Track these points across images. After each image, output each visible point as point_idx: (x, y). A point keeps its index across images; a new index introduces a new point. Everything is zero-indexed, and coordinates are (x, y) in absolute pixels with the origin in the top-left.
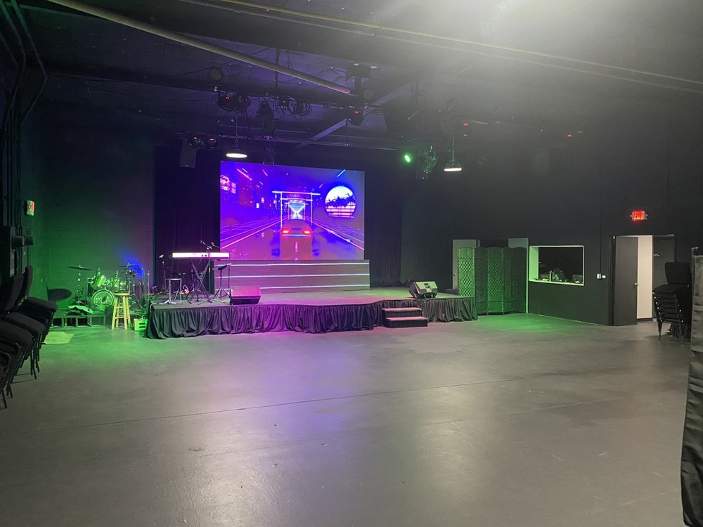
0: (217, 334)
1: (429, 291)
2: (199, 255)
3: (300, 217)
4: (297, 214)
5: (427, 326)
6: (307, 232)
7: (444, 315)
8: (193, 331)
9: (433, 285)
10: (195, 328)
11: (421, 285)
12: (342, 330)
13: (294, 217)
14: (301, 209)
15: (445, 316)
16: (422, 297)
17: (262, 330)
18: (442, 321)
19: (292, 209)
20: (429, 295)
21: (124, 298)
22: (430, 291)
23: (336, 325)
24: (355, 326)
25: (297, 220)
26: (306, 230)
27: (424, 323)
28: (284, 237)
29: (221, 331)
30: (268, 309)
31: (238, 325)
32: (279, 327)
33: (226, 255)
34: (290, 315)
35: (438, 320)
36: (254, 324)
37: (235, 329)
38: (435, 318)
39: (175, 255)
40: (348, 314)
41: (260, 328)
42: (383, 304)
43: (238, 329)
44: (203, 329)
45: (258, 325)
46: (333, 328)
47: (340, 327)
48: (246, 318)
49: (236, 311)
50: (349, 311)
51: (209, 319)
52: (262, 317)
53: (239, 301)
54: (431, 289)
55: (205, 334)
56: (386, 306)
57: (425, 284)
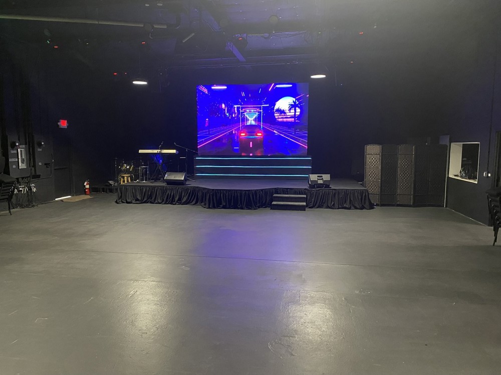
0: (153, 203)
1: (320, 182)
2: (155, 151)
3: (253, 123)
4: (251, 120)
5: (305, 210)
6: (260, 134)
7: (333, 203)
8: (139, 200)
9: (326, 177)
10: (140, 199)
11: (313, 177)
13: (248, 124)
14: (254, 117)
16: (313, 187)
17: (180, 204)
19: (248, 117)
20: (320, 186)
21: (126, 177)
22: (322, 183)
23: (225, 204)
24: (239, 205)
25: (251, 126)
26: (259, 133)
27: (302, 208)
28: (242, 138)
29: (156, 202)
30: (187, 189)
31: (167, 199)
32: (194, 202)
33: (174, 151)
34: (200, 195)
35: (328, 207)
36: (177, 199)
37: (165, 201)
38: (325, 205)
39: (141, 151)
40: (234, 197)
41: (180, 202)
42: (277, 191)
43: (167, 201)
44: (145, 199)
45: (180, 199)
46: (222, 206)
47: (228, 206)
48: (172, 194)
49: (166, 190)
50: (235, 194)
51: (149, 194)
52: (183, 194)
53: (170, 182)
54: (323, 181)
55: (147, 203)
56: (279, 192)
57: (318, 176)
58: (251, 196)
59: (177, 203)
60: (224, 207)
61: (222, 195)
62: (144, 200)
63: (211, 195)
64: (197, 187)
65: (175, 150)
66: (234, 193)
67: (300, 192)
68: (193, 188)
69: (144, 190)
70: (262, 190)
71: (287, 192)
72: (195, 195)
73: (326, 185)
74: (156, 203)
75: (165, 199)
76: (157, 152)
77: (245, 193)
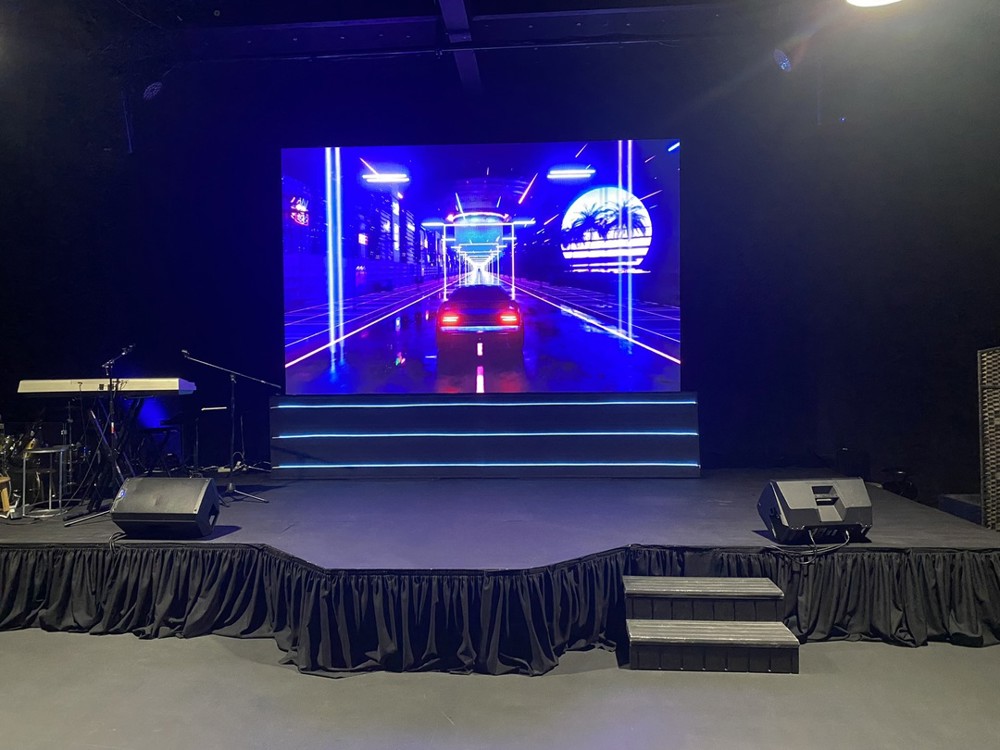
1: (829, 515)
2: (91, 385)
3: (490, 279)
4: (479, 270)
6: (511, 320)
7: (897, 615)
9: (852, 493)
11: (797, 494)
12: (416, 667)
13: (471, 279)
14: (490, 259)
15: (904, 621)
16: (801, 538)
17: (181, 630)
18: (887, 640)
19: (467, 259)
20: (831, 533)
22: (839, 519)
23: (392, 647)
24: (466, 653)
25: (480, 290)
26: (505, 314)
27: (779, 659)
28: (446, 332)
29: (69, 621)
30: (214, 558)
31: (119, 604)
32: (244, 622)
33: (171, 384)
34: (272, 589)
35: (874, 634)
36: (161, 607)
37: (106, 617)
38: (857, 624)
39: (26, 386)
40: (440, 605)
41: (178, 623)
42: (636, 560)
43: (116, 616)
44: (16, 612)
45: (179, 607)
46: (377, 655)
47: (409, 656)
48: (144, 583)
49: (116, 563)
50: (447, 592)
51: (38, 582)
52: (194, 584)
53: (139, 526)
54: (840, 509)
55: (28, 625)
56: (643, 567)
57: (816, 490)
58: (526, 604)
59: (164, 630)
60: (392, 664)
61: (378, 600)
62: (12, 616)
63: (323, 604)
64: (263, 549)
65: (176, 380)
66: (440, 586)
67: (739, 565)
68: (243, 553)
69: (13, 568)
70: (572, 566)
71: (682, 564)
72: (251, 586)
73: (853, 529)
74: (67, 629)
75: (108, 608)
76: (96, 388)
77: (497, 586)
